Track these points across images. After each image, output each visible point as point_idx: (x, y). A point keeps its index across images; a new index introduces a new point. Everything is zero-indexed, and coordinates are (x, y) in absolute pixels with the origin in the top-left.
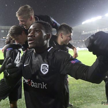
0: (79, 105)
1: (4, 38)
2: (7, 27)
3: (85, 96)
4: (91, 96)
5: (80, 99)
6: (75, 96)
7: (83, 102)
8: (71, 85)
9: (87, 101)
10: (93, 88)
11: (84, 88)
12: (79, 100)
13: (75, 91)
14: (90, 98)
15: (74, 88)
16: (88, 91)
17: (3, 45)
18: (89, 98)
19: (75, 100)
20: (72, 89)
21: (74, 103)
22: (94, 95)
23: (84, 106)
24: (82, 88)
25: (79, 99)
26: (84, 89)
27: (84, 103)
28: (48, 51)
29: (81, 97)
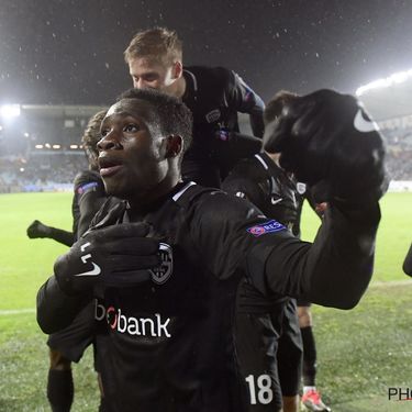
0: (352, 392)
1: (75, 147)
2: (82, 109)
3: (372, 360)
4: (396, 359)
5: (355, 371)
6: (334, 357)
7: (366, 382)
8: (319, 317)
9: (380, 377)
10: (400, 331)
11: (367, 329)
12: (351, 374)
13: (335, 341)
14: (392, 365)
15: (330, 329)
16: (384, 340)
17: (71, 173)
18: (388, 367)
19: (335, 373)
20: (324, 333)
21: (332, 384)
22: (405, 354)
23: (372, 395)
24: (361, 327)
25: (351, 371)
26: (369, 333)
27: (371, 384)
28: (175, 198)
29: (357, 362)
